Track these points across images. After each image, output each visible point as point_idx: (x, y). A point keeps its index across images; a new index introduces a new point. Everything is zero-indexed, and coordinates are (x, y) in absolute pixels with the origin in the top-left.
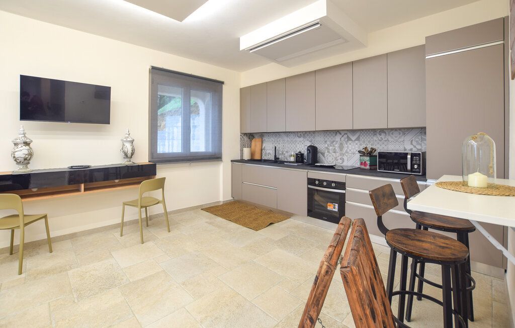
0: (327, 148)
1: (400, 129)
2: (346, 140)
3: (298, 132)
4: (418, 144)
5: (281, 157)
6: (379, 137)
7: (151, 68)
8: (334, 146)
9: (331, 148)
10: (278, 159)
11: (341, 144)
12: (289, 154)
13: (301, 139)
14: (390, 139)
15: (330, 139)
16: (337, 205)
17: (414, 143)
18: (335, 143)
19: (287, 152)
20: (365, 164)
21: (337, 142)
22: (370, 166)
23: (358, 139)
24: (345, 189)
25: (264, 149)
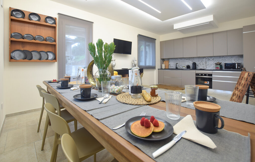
0: (200, 63)
1: (230, 56)
2: (208, 60)
3: (186, 58)
4: (237, 60)
5: (179, 68)
6: (222, 59)
7: (138, 35)
8: (203, 62)
9: (201, 63)
10: (177, 68)
11: (206, 62)
12: (182, 66)
13: (188, 60)
14: (226, 59)
15: (201, 60)
16: (209, 82)
17: (236, 60)
18: (203, 61)
19: (181, 65)
20: (218, 68)
22: (220, 68)
23: (213, 60)
24: (212, 76)
25: (170, 65)
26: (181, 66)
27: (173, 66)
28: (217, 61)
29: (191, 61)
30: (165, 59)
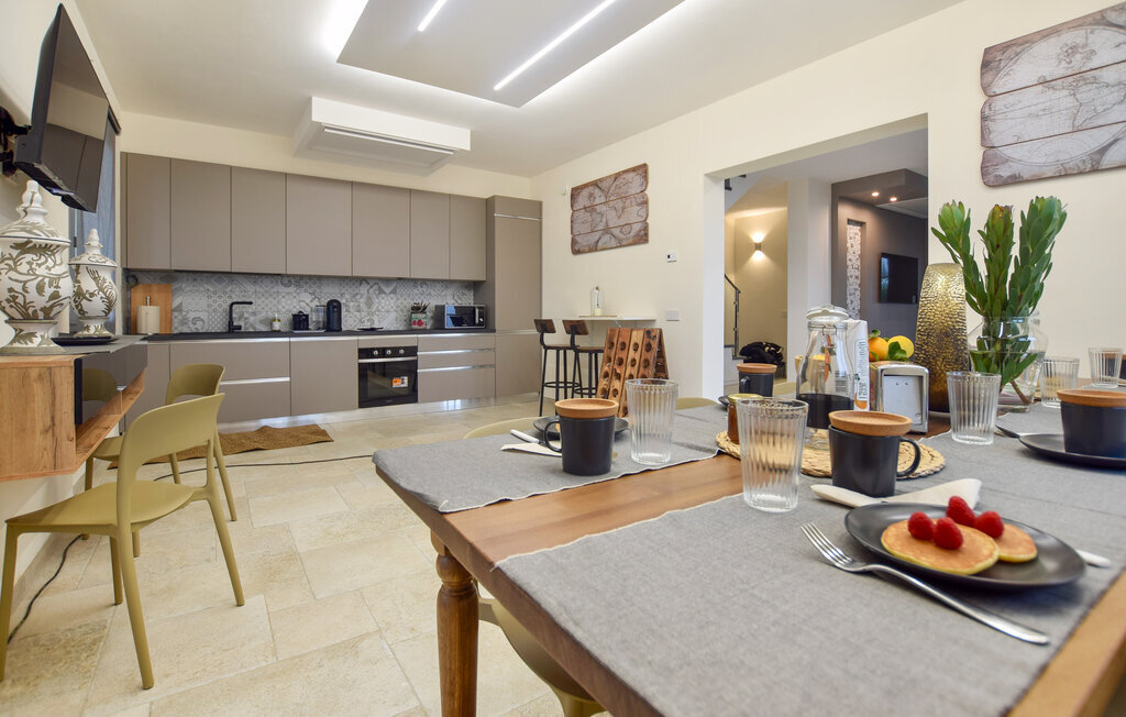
2: (377, 292)
9: (352, 304)
10: (240, 327)
11: (369, 298)
15: (351, 290)
16: (405, 379)
18: (358, 297)
20: (420, 323)
21: (362, 295)
23: (394, 292)
25: (179, 309)
26: (252, 319)
27: (203, 316)
28: (412, 299)
29: (306, 291)
30: (138, 275)
